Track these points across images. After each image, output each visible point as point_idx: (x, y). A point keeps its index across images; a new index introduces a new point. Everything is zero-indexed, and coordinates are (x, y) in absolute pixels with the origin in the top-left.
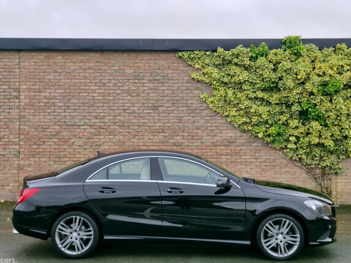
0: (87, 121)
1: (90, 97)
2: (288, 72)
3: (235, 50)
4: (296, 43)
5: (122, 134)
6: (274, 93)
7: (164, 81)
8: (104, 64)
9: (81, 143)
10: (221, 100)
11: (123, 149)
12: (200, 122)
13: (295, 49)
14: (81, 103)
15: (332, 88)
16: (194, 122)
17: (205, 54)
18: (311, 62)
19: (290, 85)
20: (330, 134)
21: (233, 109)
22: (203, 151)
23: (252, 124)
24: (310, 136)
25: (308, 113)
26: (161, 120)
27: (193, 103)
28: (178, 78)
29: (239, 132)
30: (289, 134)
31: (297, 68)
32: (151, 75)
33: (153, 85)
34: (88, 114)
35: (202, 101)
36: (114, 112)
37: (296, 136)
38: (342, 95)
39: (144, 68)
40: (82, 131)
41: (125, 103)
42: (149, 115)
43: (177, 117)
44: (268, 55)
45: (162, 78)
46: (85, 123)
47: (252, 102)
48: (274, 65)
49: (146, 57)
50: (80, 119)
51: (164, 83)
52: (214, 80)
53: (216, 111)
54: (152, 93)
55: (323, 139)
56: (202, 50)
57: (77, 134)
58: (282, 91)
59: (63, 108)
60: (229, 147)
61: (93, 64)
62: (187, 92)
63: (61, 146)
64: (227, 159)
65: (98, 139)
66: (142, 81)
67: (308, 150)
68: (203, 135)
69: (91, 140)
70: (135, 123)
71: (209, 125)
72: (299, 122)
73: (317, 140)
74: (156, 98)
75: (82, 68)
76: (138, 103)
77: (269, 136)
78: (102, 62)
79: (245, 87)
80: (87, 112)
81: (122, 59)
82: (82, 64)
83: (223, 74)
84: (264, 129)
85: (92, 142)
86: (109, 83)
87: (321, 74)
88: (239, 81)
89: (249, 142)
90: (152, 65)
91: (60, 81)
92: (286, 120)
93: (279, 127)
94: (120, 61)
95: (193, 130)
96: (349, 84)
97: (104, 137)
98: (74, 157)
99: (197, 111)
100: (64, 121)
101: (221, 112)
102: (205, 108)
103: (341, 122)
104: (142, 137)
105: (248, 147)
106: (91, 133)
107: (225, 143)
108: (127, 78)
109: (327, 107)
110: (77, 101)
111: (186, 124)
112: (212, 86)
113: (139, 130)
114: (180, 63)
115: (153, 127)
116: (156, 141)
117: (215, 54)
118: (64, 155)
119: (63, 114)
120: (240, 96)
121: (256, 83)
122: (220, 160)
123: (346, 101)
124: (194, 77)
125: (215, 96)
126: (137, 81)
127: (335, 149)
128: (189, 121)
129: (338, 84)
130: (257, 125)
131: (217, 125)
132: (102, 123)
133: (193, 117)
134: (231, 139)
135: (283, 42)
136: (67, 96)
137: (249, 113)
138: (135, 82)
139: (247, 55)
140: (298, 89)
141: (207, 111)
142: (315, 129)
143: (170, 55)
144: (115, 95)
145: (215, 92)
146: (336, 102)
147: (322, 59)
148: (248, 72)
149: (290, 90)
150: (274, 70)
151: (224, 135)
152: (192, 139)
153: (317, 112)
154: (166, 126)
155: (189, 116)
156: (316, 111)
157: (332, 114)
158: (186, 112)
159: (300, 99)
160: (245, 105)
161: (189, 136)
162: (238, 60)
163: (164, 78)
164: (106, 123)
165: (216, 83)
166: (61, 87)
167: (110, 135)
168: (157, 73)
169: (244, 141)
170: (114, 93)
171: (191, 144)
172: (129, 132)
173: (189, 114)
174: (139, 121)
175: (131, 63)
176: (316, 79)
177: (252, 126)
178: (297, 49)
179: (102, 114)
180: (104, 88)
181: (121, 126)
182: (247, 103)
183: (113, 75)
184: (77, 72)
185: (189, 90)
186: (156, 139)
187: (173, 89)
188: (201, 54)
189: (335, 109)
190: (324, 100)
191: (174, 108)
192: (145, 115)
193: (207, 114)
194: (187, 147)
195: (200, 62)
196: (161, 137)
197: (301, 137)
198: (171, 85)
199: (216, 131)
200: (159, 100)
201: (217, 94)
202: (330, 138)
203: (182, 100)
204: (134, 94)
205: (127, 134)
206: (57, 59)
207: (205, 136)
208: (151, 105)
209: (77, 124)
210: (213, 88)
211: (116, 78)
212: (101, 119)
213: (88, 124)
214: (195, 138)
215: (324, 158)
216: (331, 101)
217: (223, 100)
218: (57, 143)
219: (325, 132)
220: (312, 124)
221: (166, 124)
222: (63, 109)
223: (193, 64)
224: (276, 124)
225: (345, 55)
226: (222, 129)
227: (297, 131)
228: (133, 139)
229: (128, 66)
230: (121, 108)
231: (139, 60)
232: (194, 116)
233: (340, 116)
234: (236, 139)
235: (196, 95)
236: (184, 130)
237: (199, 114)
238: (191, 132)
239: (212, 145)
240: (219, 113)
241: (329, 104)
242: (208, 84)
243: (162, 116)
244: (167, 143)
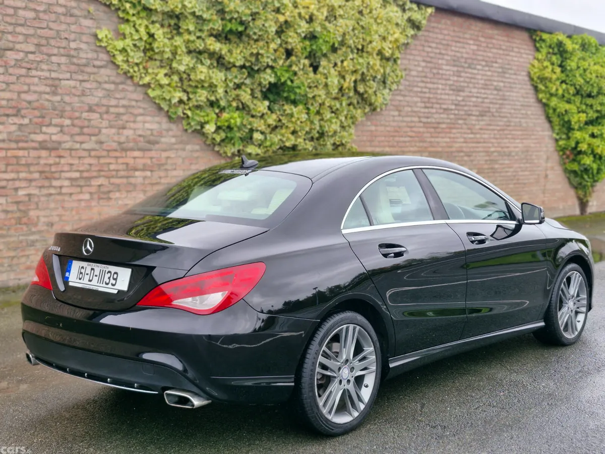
6: (233, 45)
12: (95, 93)
15: (324, 47)
16: (83, 94)
21: (159, 70)
22: (102, 161)
23: (191, 105)
24: (283, 131)
25: (284, 88)
26: (12, 83)
27: (80, 49)
29: (165, 120)
30: (249, 127)
35: (100, 46)
37: (262, 132)
43: (46, 78)
53: (125, 73)
55: (298, 137)
60: (149, 152)
62: (69, 20)
64: (145, 178)
68: (101, 126)
71: (113, 102)
84: (213, 116)
87: (308, 17)
89: (181, 142)
95: (82, 113)
99: (89, 70)
101: (137, 76)
102: (103, 63)
105: (180, 153)
107: (142, 145)
109: (312, 80)
111: (67, 99)
112: (121, 14)
121: (206, 20)
122: (132, 180)
125: (126, 37)
128: (73, 91)
129: (332, 40)
130: (198, 107)
131: (128, 104)
133: (81, 81)
134: (152, 135)
140: (275, 41)
141: (109, 71)
145: (127, 29)
151: (140, 125)
152: (79, 134)
153: (302, 89)
154: (25, 101)
155: (73, 80)
158: (66, 69)
160: (184, 64)
161: (73, 126)
165: (129, 8)
169: (173, 140)
171: (78, 146)
173: (75, 76)
177: (190, 109)
182: (187, 60)
185: (71, 15)
187: (38, 8)
189: (324, 84)
190: (307, 66)
191: (41, 56)
193: (109, 76)
194: (68, 152)
196: (13, 128)
199: (125, 118)
200: (4, 32)
201: (131, 33)
203: (58, 40)
207: (106, 128)
210: (123, 18)
214: (86, 130)
216: (315, 69)
217: (142, 48)
221: (23, 96)
224: (228, 106)
226: (136, 111)
234: (160, 135)
235: (87, 31)
236: (63, 111)
237: (92, 76)
238: (77, 118)
239: (118, 148)
240: (132, 77)
241: (312, 75)
242: (113, 8)
243: (14, 75)
244: (26, 142)
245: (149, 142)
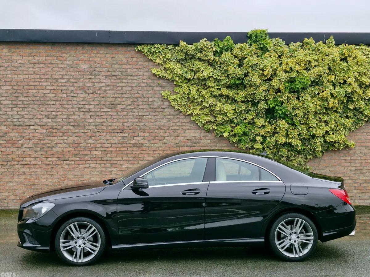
0: (38, 120)
1: (40, 94)
2: (254, 68)
3: (199, 43)
4: (262, 37)
5: (76, 134)
6: (240, 90)
7: (123, 77)
8: (55, 58)
9: (31, 145)
10: (184, 97)
11: (78, 151)
12: (162, 121)
13: (261, 44)
14: (30, 100)
15: (299, 85)
16: (156, 121)
17: (167, 48)
18: (277, 58)
19: (256, 82)
20: (297, 133)
21: (197, 107)
22: (166, 152)
23: (217, 123)
24: (276, 135)
25: (275, 111)
26: (120, 119)
27: (154, 101)
28: (138, 74)
29: (203, 131)
30: (255, 133)
31: (264, 63)
32: (108, 70)
33: (111, 81)
34: (38, 113)
35: (164, 99)
36: (67, 110)
37: (262, 136)
38: (309, 92)
39: (100, 62)
40: (32, 132)
41: (79, 101)
42: (107, 114)
43: (137, 116)
44: (233, 50)
45: (120, 74)
46: (36, 123)
47: (217, 100)
48: (240, 60)
49: (102, 51)
50: (29, 119)
51: (122, 79)
52: (176, 76)
53: (178, 110)
54: (109, 90)
55: (290, 138)
56: (164, 44)
57: (26, 135)
58: (248, 88)
59: (10, 106)
60: (193, 148)
61: (44, 58)
62: (148, 88)
63: (8, 148)
65: (50, 140)
66: (98, 77)
67: (275, 150)
68: (165, 136)
69: (42, 142)
70: (91, 122)
71: (172, 124)
72: (265, 121)
73: (284, 140)
74: (114, 95)
75: (31, 62)
76: (94, 101)
77: (235, 135)
78: (54, 56)
79: (209, 84)
80: (38, 111)
81: (76, 53)
82: (30, 58)
83: (186, 69)
84: (230, 128)
85: (43, 144)
86: (61, 78)
87: (288, 70)
88: (203, 78)
89: (214, 142)
90: (109, 59)
91: (6, 76)
92: (252, 119)
93: (245, 126)
94: (73, 55)
95: (155, 130)
96: (317, 81)
97: (56, 138)
98: (24, 160)
99: (159, 110)
100: (11, 121)
101: (184, 111)
102: (167, 106)
103: (309, 121)
104: (99, 138)
105: (213, 148)
106: (42, 134)
107: (189, 143)
108: (82, 74)
109: (295, 105)
110: (26, 99)
111: (147, 124)
112: (175, 83)
113: (96, 130)
114: (140, 58)
115: (111, 127)
116: (114, 142)
117: (177, 48)
118: (12, 158)
119: (11, 113)
120: (204, 93)
121: (221, 80)
123: (313, 99)
124: (155, 73)
125: (178, 93)
126: (93, 77)
127: (302, 149)
128: (150, 120)
129: (305, 81)
130: (222, 124)
131: (180, 125)
132: (54, 123)
133: (154, 116)
134: (195, 139)
135: (248, 35)
136: (14, 93)
137: (214, 111)
138: (90, 78)
139: (211, 49)
140: (264, 86)
141: (169, 110)
142: (282, 128)
143: (129, 49)
144: (69, 92)
145: (177, 89)
146: (304, 99)
147: (289, 54)
148: (213, 68)
149: (257, 87)
150: (240, 66)
151: (188, 134)
152: (153, 140)
153: (283, 111)
154: (126, 126)
155: (150, 115)
156: (283, 109)
157: (299, 112)
158: (147, 111)
159: (266, 97)
160: (210, 103)
161: (150, 136)
162: (202, 55)
163: (122, 74)
164: (59, 123)
165: (179, 79)
166: (7, 83)
167: (63, 135)
168: (114, 68)
169: (209, 141)
170: (68, 89)
171: (153, 145)
172: (85, 133)
173: (151, 114)
174: (96, 121)
175: (85, 57)
176: (283, 75)
177: (217, 125)
178: (263, 44)
179: (54, 113)
180: (56, 84)
181: (76, 126)
182: (211, 101)
183: (65, 70)
184: (25, 67)
185: (150, 86)
186: (115, 140)
187: (133, 85)
188: (162, 48)
189: (303, 107)
190: (291, 97)
191: (134, 106)
192: (102, 114)
193: (170, 112)
194: (148, 148)
195: (161, 57)
197: (268, 136)
198: (130, 81)
199: (179, 131)
200: (117, 97)
201: (180, 91)
202: (297, 137)
203: (143, 98)
204: (90, 91)
205: (83, 134)
206: (2, 52)
207: (168, 136)
208: (108, 103)
209: (26, 124)
210: (176, 84)
211: (69, 73)
212: (53, 118)
213: (39, 124)
214: (156, 138)
215: (291, 158)
216: (298, 98)
217: (186, 98)
218: (3, 145)
219: (292, 131)
220: (279, 123)
221: (125, 124)
222: (10, 108)
223: (154, 58)
224: (241, 123)
225: (312, 50)
226: (185, 128)
227: (263, 130)
228: (89, 140)
229: (82, 61)
230: (75, 106)
231: (94, 53)
232: (156, 115)
233: (307, 114)
234: (200, 139)
235: (157, 92)
236: (145, 130)
237: (160, 113)
238: (152, 133)
239: (175, 146)
240: (182, 112)
241: (296, 102)
242: (170, 81)
243: (121, 115)
244: (127, 144)
245: (193, 143)
